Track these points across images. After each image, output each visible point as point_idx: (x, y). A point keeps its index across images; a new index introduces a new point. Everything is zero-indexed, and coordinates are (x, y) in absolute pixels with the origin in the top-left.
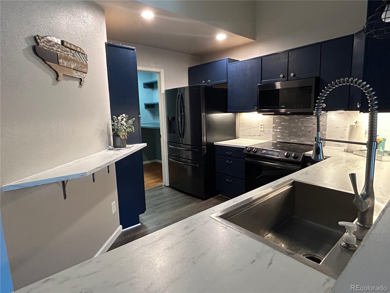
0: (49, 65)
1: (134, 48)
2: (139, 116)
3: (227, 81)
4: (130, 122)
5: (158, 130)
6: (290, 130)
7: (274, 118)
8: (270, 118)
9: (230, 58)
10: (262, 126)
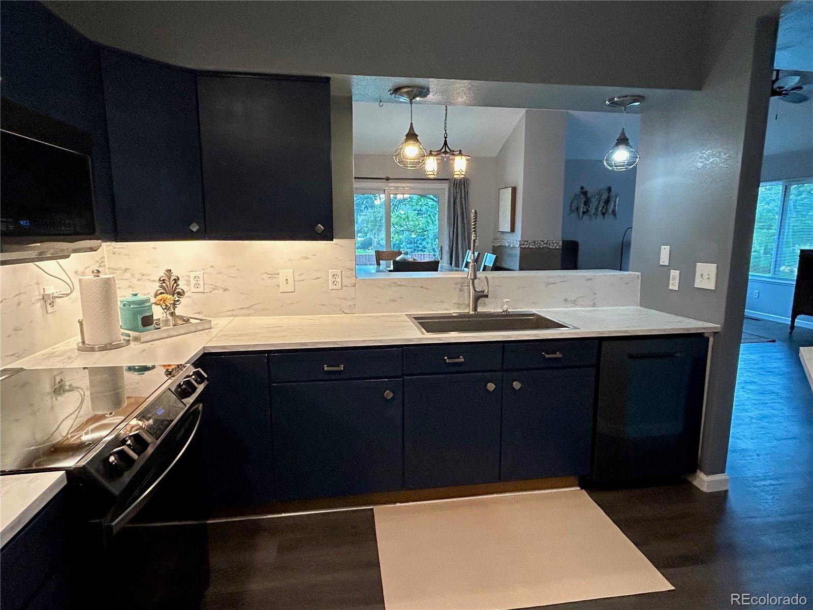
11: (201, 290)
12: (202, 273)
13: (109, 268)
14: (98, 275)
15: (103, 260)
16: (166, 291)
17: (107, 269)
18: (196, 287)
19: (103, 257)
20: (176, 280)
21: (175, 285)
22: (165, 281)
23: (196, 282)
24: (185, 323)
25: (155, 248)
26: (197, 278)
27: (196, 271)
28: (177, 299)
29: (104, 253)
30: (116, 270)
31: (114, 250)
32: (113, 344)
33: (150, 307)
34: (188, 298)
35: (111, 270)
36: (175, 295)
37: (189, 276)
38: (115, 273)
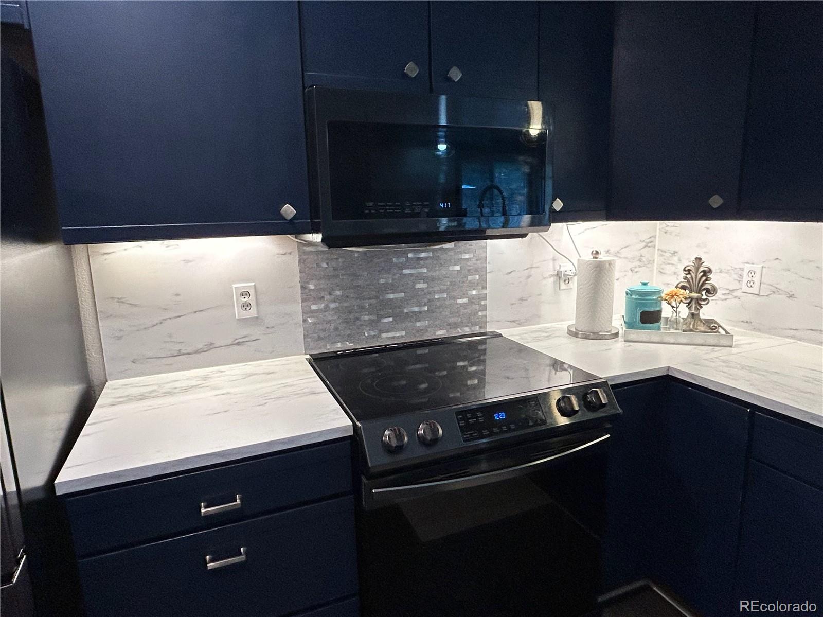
6: (377, 297)
7: (305, 257)
8: (284, 258)
10: (251, 300)
11: (755, 290)
12: (761, 266)
13: (658, 250)
14: (597, 256)
15: (652, 239)
16: (690, 285)
17: (656, 250)
18: (749, 285)
19: (655, 237)
20: (705, 273)
21: (704, 278)
22: (691, 272)
23: (750, 279)
24: (710, 331)
25: (708, 228)
26: (753, 272)
27: (753, 264)
28: (704, 297)
29: (656, 231)
30: (665, 252)
31: (667, 228)
32: (601, 334)
33: (658, 302)
34: (737, 300)
35: (660, 252)
36: (704, 293)
37: (742, 269)
38: (663, 255)
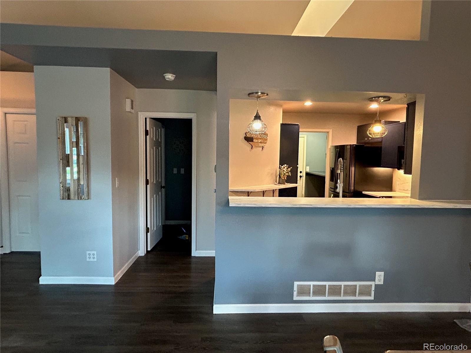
0: (250, 143)
1: (299, 123)
2: (297, 166)
3: (382, 140)
4: (289, 169)
5: (323, 178)
9: (386, 120)
